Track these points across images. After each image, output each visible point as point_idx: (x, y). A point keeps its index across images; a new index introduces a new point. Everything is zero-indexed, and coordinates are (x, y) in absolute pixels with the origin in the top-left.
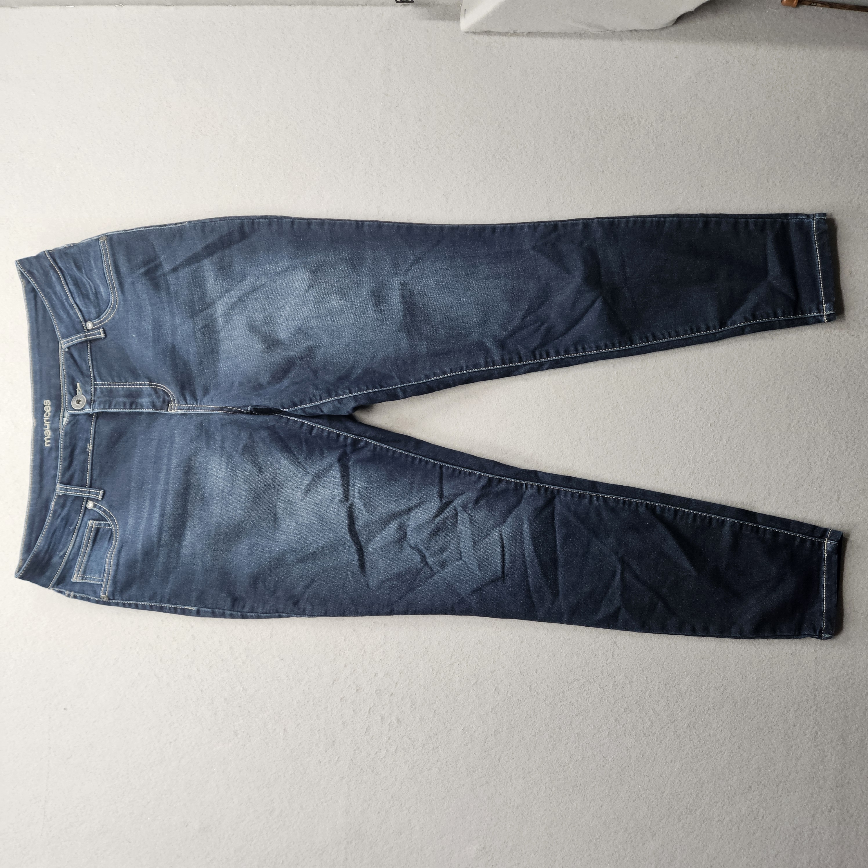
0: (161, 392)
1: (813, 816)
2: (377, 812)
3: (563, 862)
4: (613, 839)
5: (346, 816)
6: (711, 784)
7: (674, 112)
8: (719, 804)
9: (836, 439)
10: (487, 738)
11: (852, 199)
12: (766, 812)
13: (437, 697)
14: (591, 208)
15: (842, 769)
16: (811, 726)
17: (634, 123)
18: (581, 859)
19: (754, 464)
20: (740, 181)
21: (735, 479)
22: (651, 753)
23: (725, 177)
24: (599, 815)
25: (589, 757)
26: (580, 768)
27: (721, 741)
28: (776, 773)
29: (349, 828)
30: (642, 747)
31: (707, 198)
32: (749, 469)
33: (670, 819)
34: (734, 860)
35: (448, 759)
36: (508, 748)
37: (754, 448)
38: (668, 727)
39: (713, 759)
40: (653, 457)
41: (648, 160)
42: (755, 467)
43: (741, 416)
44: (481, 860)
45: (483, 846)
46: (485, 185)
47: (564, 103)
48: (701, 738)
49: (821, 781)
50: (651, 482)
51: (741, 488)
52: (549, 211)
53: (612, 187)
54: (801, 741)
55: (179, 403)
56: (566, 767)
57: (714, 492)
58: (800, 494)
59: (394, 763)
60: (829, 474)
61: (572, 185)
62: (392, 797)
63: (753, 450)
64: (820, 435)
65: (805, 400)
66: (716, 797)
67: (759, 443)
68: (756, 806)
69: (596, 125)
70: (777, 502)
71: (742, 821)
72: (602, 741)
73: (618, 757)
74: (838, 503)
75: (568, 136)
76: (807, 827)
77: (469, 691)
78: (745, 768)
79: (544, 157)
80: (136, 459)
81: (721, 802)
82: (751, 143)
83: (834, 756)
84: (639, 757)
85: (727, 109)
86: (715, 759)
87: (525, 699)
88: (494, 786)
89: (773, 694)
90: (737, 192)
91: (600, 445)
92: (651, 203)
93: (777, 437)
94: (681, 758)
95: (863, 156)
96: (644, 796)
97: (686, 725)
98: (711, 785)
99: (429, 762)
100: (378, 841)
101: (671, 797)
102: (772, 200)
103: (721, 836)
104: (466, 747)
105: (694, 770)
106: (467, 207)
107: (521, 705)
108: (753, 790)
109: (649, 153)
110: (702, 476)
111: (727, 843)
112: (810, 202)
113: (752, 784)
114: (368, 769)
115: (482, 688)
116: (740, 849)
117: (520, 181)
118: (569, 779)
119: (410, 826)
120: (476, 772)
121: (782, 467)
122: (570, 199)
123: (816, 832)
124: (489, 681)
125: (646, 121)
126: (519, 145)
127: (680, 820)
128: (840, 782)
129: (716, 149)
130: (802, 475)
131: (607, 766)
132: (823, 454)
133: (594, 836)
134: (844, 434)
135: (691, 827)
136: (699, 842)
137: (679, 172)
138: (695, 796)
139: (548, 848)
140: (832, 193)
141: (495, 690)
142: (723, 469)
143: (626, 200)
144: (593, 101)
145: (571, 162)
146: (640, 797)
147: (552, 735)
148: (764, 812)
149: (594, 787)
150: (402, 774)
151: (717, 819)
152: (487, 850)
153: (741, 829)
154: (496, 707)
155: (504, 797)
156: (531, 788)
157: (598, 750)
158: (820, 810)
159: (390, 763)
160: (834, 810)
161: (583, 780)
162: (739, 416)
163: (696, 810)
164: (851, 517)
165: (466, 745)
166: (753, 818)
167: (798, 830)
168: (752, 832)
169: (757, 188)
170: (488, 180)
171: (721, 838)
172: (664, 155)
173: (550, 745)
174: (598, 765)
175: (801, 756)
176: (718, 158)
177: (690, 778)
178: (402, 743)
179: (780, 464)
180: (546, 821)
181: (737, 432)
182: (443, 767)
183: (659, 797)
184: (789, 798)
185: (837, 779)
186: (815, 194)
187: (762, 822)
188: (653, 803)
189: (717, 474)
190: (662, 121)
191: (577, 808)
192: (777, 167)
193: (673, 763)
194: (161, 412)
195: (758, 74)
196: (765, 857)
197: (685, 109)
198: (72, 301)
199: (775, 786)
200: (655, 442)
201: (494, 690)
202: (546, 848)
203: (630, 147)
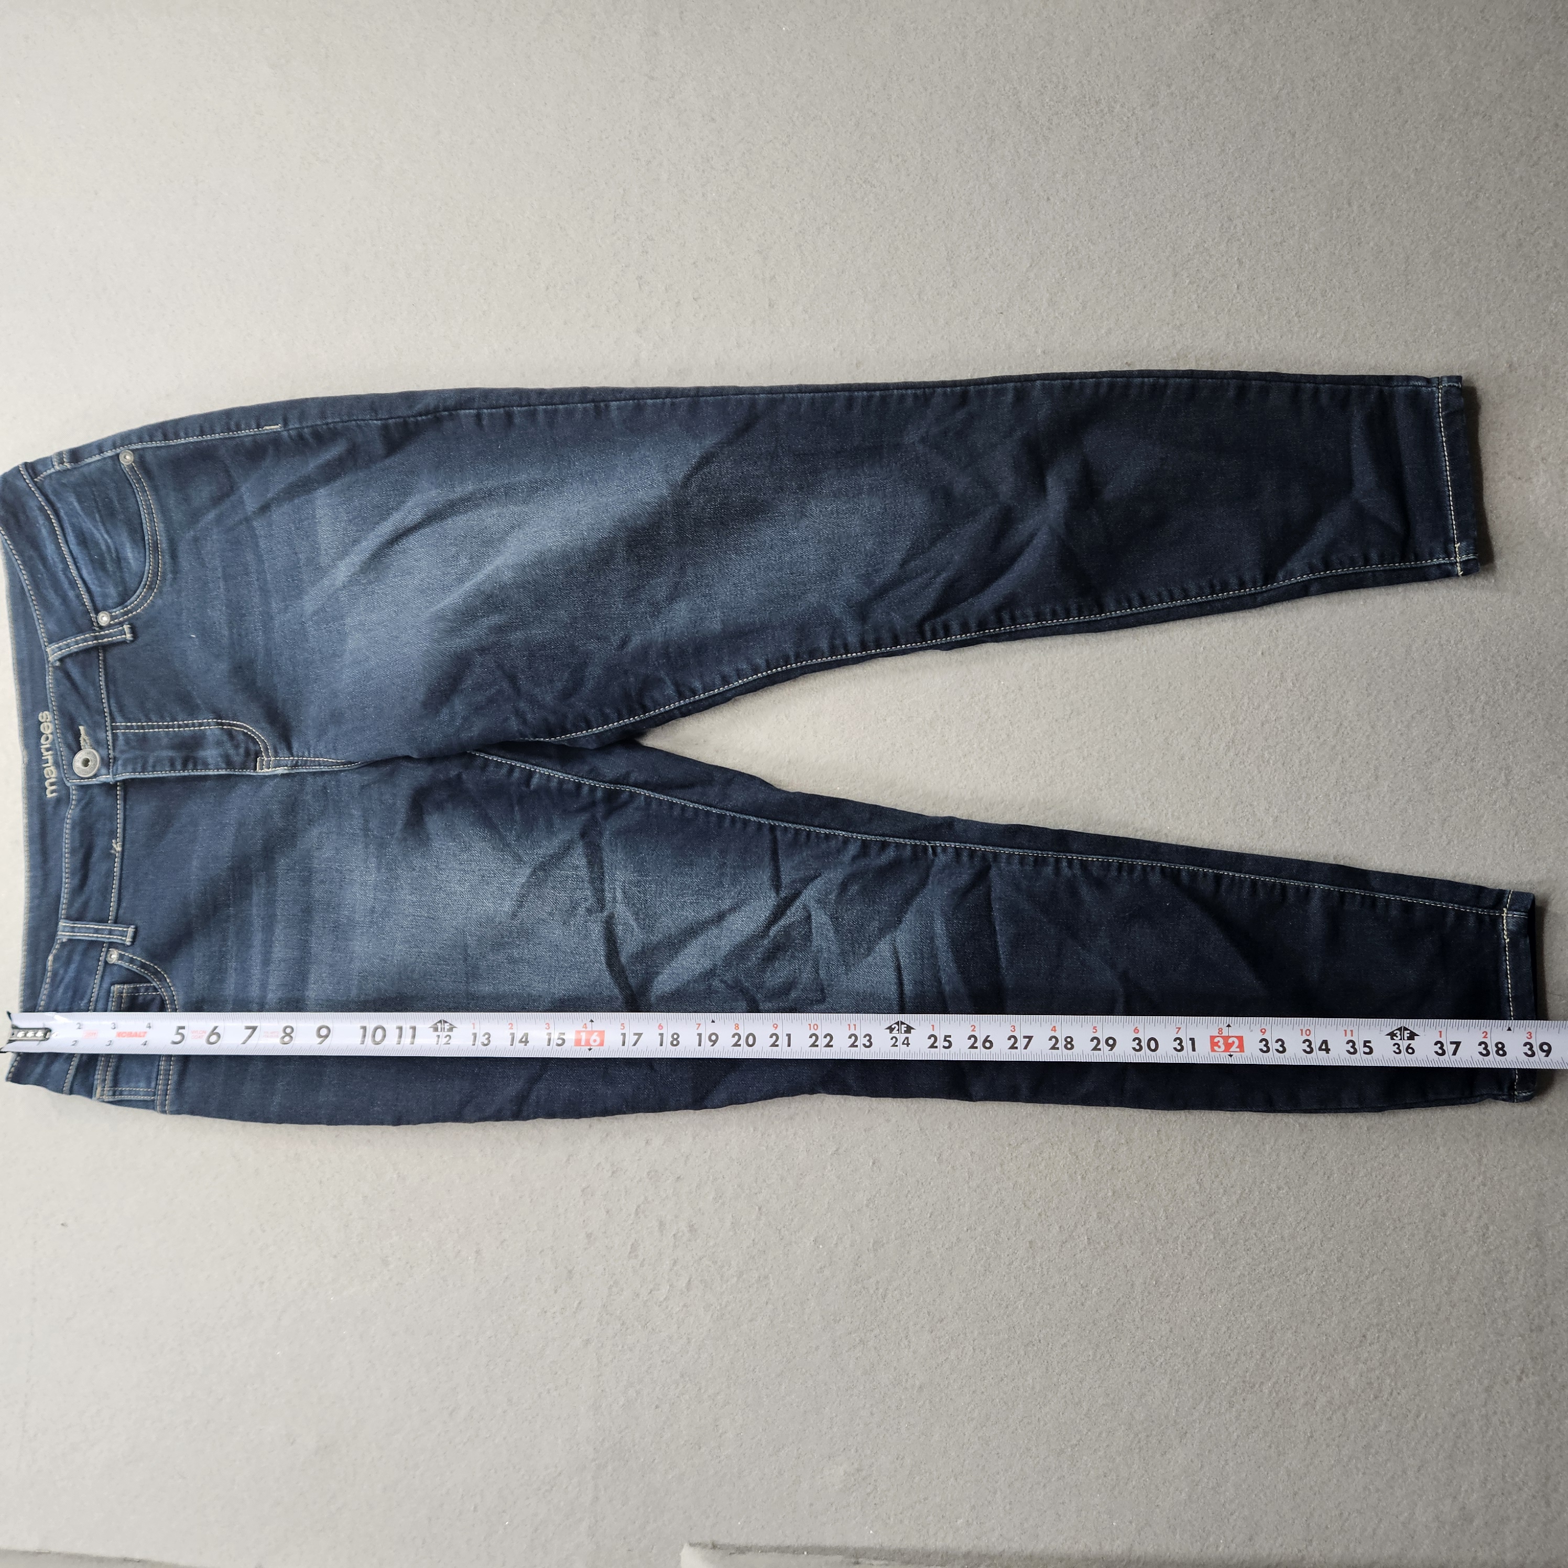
0: (242, 737)
1: (1488, 1390)
2: (654, 1406)
3: (1011, 1493)
4: (1105, 1445)
5: (594, 1415)
6: (1290, 1332)
7: (1173, 88)
8: (1307, 1370)
9: (1497, 670)
10: (859, 1257)
11: (1506, 232)
12: (1396, 1384)
13: (764, 1181)
14: (1028, 265)
15: (1539, 1297)
16: (1475, 1215)
17: (1102, 111)
18: (1044, 1486)
19: (1346, 723)
20: (1298, 207)
21: (1311, 752)
22: (1171, 1276)
23: (1270, 200)
24: (1077, 1400)
25: (1054, 1287)
26: (1038, 1309)
27: (1305, 1250)
28: (1412, 1307)
29: (601, 1439)
30: (1154, 1264)
31: (1239, 240)
32: (1338, 731)
33: (1212, 1404)
34: (1338, 1481)
35: (786, 1299)
36: (900, 1274)
37: (1344, 692)
38: (1203, 1225)
39: (1290, 1284)
40: (1158, 716)
41: (1129, 175)
42: (1349, 728)
43: (1319, 634)
44: (854, 1494)
45: (856, 1466)
46: (834, 230)
47: (973, 79)
48: (1267, 1245)
49: (1501, 1322)
50: (1155, 762)
51: (1324, 769)
52: (952, 273)
53: (1066, 226)
54: (1457, 1246)
55: (276, 754)
56: (1010, 1309)
57: (1274, 778)
58: (1435, 775)
59: (685, 1309)
60: (1488, 736)
61: (993, 225)
62: (682, 1376)
63: (1342, 697)
64: (1466, 665)
65: (1437, 601)
66: (1298, 1358)
67: (1353, 683)
68: (1377, 1372)
69: (1033, 117)
70: (1393, 791)
71: (1351, 1402)
72: (1078, 1256)
73: (1109, 1287)
74: (1507, 789)
75: (982, 138)
76: (1476, 1412)
77: (825, 1168)
78: (1352, 1299)
79: (939, 176)
80: (195, 863)
81: (1309, 1365)
82: (1316, 139)
83: (1523, 1270)
84: (1149, 1285)
85: (1270, 77)
86: (1295, 1283)
87: (929, 1180)
88: (875, 1348)
89: (1401, 1155)
90: (1294, 225)
91: (1058, 697)
92: (1139, 253)
93: (1388, 671)
94: (1230, 1285)
95: (1522, 153)
96: (1162, 1359)
97: (1236, 1220)
98: (1289, 1334)
99: (751, 1305)
100: (656, 1461)
101: (1213, 1360)
102: (1359, 238)
103: (1311, 1432)
104: (821, 1275)
105: (1255, 1308)
106: (802, 271)
107: (923, 1190)
108: (1368, 1341)
109: (1132, 163)
110: (1249, 749)
111: (1324, 1446)
112: (1428, 238)
113: (1368, 1329)
114: (636, 1323)
115: (848, 1161)
116: (1350, 1459)
117: (897, 221)
118: (1019, 1332)
119: (718, 1431)
120: (841, 1322)
121: (1399, 727)
122: (989, 250)
123: (1495, 1420)
124: (861, 1148)
125: (1122, 106)
126: (893, 157)
127: (1231, 1405)
128: (1537, 1321)
129: (1253, 151)
130: (1437, 740)
131: (1089, 1302)
132: (1473, 700)
133: (1068, 1441)
134: (1512, 660)
135: (1254, 1418)
136: (1270, 1447)
137: (1186, 195)
138: (1258, 1357)
139: (980, 1467)
140: (1469, 222)
141: (874, 1163)
142: (1289, 733)
143: (1092, 248)
144: (1026, 74)
145: (990, 184)
146: (1154, 1362)
147: (983, 1246)
148: (1393, 1384)
149: (1065, 1345)
150: (701, 1330)
151: (1302, 1401)
152: (864, 1473)
153: (1349, 1419)
154: (875, 1196)
155: (895, 1369)
156: (945, 1351)
157: (1071, 1273)
158: (1500, 1378)
159: (678, 1309)
160: (1527, 1376)
161: (1044, 1331)
162: (1315, 636)
163: (1262, 1383)
164: (1532, 816)
165: (821, 1269)
166: (1372, 1396)
167: (1460, 1417)
168: (1371, 1423)
169: (1331, 217)
170: (839, 221)
171: (1312, 1437)
172: (1157, 165)
173: (979, 1267)
174: (1071, 1303)
175: (1458, 1273)
176: (1258, 168)
177: (1248, 1322)
178: (700, 1270)
179: (1394, 722)
180: (976, 1414)
181: (1313, 664)
182: (779, 1315)
183: (1190, 1361)
184: (1440, 1356)
185: (1531, 1317)
186: (1438, 225)
187: (1389, 1403)
188: (1180, 1373)
189: (1277, 744)
190: (1153, 105)
191: (1033, 1388)
192: (1366, 180)
193: (1215, 1294)
194: (244, 773)
195: (1324, 16)
196: (1400, 1473)
197: (1194, 82)
198: (74, 573)
199: (1412, 1333)
200: (1161, 688)
201: (871, 1164)
202: (978, 1466)
203: (1095, 154)
